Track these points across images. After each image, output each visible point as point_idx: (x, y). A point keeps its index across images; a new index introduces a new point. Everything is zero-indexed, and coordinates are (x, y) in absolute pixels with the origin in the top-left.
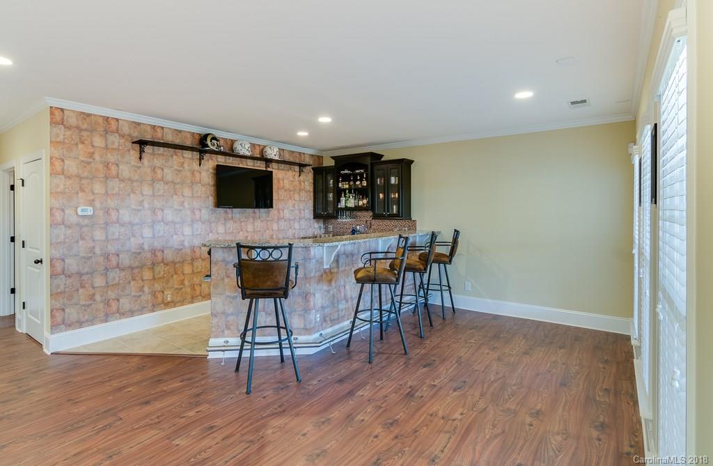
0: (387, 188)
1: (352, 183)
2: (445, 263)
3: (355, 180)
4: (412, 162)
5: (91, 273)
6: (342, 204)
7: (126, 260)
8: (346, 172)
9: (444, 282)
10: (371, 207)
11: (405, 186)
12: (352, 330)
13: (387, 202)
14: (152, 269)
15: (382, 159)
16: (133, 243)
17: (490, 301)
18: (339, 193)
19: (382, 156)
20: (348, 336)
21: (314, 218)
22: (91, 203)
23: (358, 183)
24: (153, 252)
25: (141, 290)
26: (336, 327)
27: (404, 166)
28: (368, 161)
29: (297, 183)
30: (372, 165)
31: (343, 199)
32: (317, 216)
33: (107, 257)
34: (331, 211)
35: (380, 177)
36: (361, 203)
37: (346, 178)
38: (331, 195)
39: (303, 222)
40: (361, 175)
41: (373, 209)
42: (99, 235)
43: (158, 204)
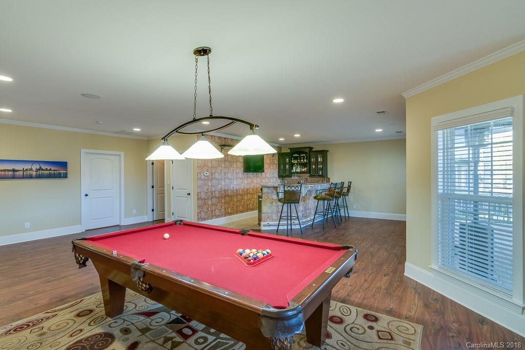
0: (317, 163)
1: (299, 160)
2: (345, 195)
3: (300, 159)
4: (328, 151)
5: (207, 199)
6: (294, 170)
7: (217, 194)
8: (296, 155)
9: (345, 205)
10: (309, 172)
11: (325, 162)
12: (314, 220)
13: (317, 170)
14: (224, 198)
15: (313, 150)
16: (219, 187)
17: (364, 212)
18: (292, 165)
19: (313, 148)
20: (312, 223)
21: (279, 177)
22: (207, 171)
23: (302, 160)
24: (225, 191)
25: (221, 207)
26: (306, 219)
27: (324, 153)
28: (307, 150)
29: (272, 160)
30: (309, 152)
31: (294, 168)
32: (280, 176)
33: (212, 192)
34: (287, 173)
35: (313, 158)
36: (303, 170)
37: (296, 158)
38: (287, 166)
39: (274, 179)
40: (304, 157)
41: (310, 173)
42: (210, 184)
43: (226, 171)
